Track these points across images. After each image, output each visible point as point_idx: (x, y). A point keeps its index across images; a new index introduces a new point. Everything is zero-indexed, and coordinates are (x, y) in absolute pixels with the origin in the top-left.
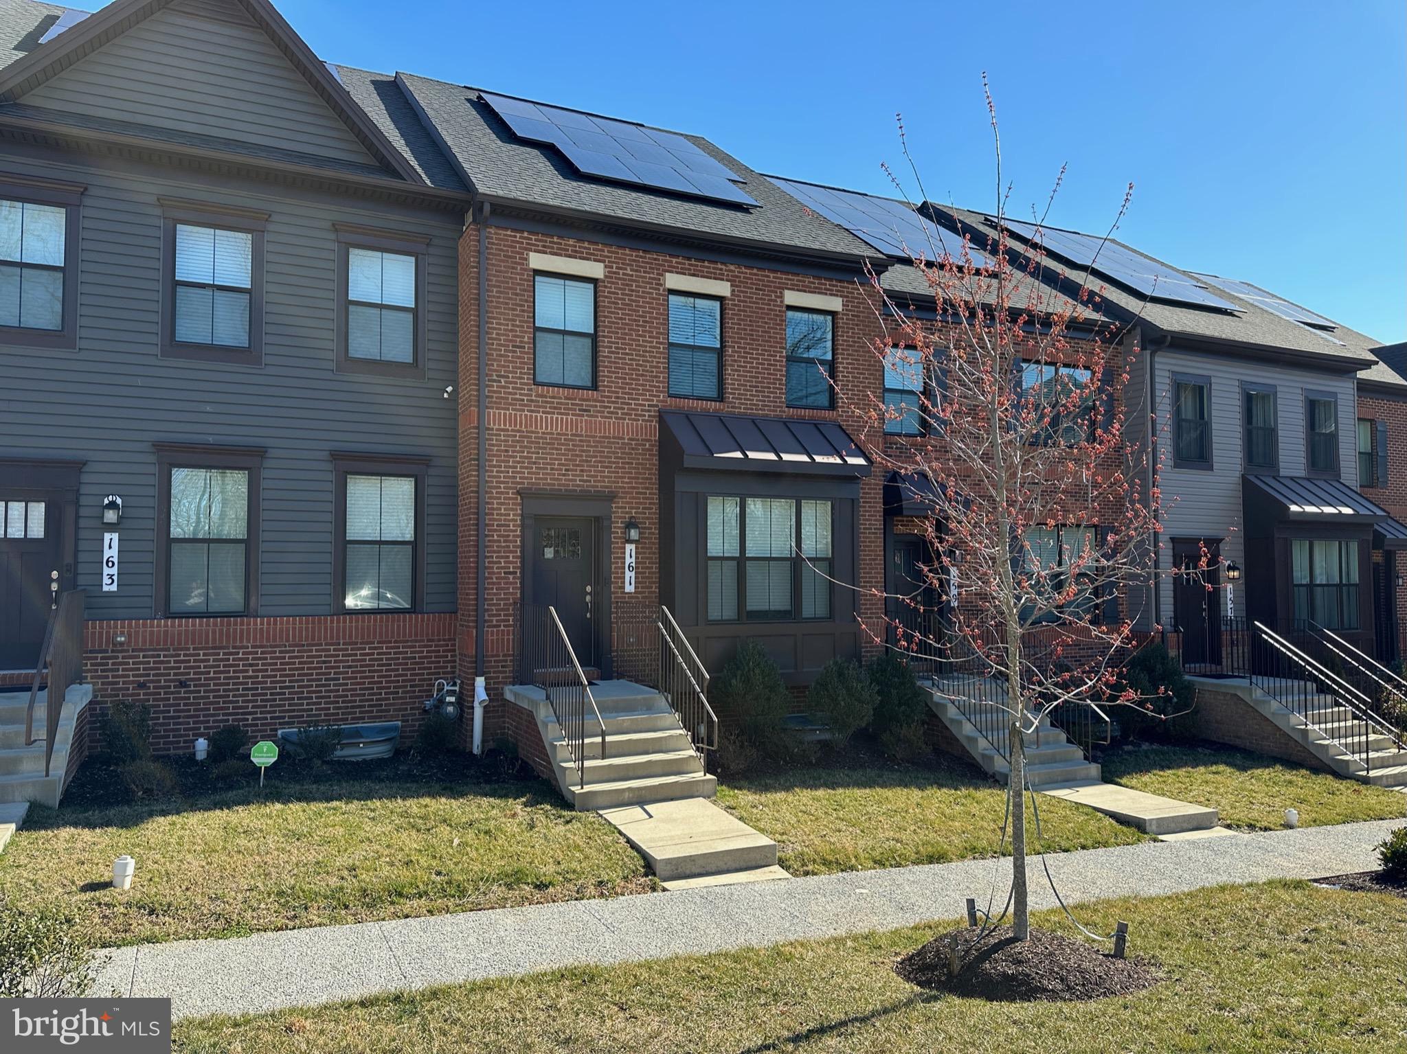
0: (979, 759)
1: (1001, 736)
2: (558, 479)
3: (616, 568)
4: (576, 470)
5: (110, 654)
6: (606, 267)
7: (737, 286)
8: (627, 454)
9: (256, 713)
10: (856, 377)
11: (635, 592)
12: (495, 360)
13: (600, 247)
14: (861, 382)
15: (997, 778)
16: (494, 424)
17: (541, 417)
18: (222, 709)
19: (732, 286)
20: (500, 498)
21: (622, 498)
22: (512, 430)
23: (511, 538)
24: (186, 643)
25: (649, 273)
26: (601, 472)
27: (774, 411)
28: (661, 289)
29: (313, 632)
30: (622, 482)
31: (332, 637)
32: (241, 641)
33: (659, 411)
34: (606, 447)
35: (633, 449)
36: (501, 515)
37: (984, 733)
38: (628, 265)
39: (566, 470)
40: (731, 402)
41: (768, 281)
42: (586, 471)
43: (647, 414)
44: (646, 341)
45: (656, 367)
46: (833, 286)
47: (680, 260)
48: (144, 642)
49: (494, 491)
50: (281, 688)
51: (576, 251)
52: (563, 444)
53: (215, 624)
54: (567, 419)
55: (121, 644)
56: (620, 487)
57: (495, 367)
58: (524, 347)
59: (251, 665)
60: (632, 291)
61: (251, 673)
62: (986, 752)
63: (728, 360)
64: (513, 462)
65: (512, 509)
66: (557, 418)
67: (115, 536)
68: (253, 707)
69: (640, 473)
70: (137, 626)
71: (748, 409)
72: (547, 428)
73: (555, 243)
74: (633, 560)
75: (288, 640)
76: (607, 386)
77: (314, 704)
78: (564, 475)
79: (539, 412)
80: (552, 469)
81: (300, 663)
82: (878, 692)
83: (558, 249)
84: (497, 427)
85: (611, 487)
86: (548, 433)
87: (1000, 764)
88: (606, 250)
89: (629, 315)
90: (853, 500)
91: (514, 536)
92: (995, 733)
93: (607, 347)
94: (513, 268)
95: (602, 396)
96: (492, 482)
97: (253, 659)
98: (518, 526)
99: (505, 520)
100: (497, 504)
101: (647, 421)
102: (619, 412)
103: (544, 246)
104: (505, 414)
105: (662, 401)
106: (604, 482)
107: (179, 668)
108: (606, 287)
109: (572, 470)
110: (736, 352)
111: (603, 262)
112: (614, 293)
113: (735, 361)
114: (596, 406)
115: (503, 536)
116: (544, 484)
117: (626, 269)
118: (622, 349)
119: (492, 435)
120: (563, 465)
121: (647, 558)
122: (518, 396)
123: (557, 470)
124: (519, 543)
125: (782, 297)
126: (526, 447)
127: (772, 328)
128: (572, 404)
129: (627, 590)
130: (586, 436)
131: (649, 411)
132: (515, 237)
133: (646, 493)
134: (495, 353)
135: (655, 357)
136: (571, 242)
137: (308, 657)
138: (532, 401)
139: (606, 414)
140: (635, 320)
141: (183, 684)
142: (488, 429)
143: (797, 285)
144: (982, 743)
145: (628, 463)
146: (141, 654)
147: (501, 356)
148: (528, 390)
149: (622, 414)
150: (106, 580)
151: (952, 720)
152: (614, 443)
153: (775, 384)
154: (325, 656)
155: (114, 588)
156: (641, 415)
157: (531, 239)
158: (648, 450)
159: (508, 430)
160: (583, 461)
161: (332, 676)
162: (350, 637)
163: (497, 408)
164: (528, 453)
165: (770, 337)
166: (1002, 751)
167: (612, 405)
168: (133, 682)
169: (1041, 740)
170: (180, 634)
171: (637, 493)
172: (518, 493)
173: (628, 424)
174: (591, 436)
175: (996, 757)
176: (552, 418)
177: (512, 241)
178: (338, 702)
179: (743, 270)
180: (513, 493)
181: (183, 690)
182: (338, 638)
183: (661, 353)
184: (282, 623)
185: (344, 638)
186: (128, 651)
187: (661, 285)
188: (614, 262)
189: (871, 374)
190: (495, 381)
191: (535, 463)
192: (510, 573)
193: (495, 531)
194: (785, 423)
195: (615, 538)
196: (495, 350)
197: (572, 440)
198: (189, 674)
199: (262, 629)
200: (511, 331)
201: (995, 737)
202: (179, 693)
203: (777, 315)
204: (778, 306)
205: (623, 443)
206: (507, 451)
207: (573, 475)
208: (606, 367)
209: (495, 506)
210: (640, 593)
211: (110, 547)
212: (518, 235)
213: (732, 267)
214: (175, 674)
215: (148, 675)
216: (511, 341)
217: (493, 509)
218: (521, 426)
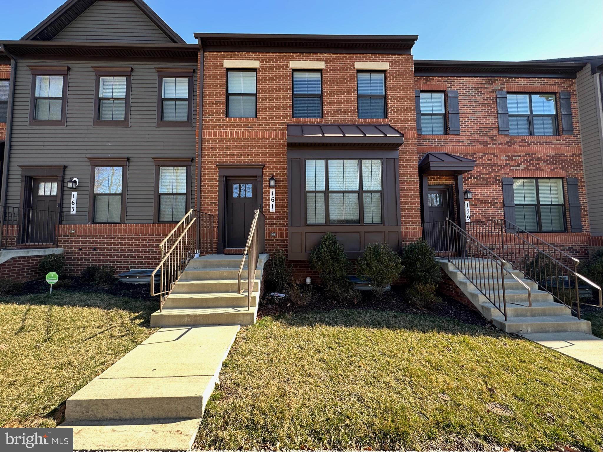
0: (480, 309)
1: (496, 294)
2: (236, 160)
3: (265, 200)
4: (245, 155)
5: (70, 237)
6: (260, 62)
7: (328, 63)
8: (271, 146)
9: (121, 262)
10: (398, 101)
11: (275, 212)
12: (207, 109)
13: (258, 54)
14: (402, 103)
15: (494, 323)
16: (206, 136)
17: (228, 132)
18: (109, 260)
19: (326, 63)
20: (209, 169)
21: (269, 167)
22: (215, 139)
23: (214, 187)
24: (96, 234)
25: (282, 62)
26: (258, 155)
27: (351, 121)
28: (288, 69)
29: (143, 230)
30: (269, 160)
31: (151, 232)
32: (116, 233)
33: (287, 125)
34: (260, 144)
35: (274, 144)
36: (209, 176)
37: (484, 292)
38: (271, 60)
39: (240, 155)
40: (327, 118)
41: (346, 59)
42: (250, 155)
43: (281, 127)
44: (281, 93)
45: (286, 105)
46: (384, 57)
47: (298, 54)
48: (81, 233)
49: (206, 166)
50: (131, 252)
51: (246, 57)
52: (239, 143)
53: (106, 226)
54: (241, 132)
55: (73, 233)
56: (268, 162)
57: (208, 112)
58: (221, 102)
59: (120, 243)
60: (274, 71)
61: (120, 246)
62: (484, 304)
63: (325, 98)
64: (215, 153)
65: (214, 174)
66: (236, 132)
67: (76, 193)
68: (120, 260)
69: (278, 155)
70: (79, 227)
71: (336, 121)
72: (231, 136)
73: (236, 55)
74: (274, 196)
75: (134, 233)
76: (260, 116)
77: (144, 259)
78: (239, 157)
79: (227, 129)
80: (234, 155)
81: (138, 242)
82: (402, 263)
83: (237, 57)
84: (207, 137)
85: (263, 162)
86: (232, 139)
87: (496, 315)
88: (260, 55)
89: (272, 82)
90: (395, 159)
91: (215, 186)
92: (492, 292)
93: (261, 98)
94: (216, 68)
95: (258, 120)
96: (205, 162)
97: (121, 240)
98: (217, 181)
99: (211, 179)
100: (208, 172)
101: (281, 130)
102: (267, 127)
103: (231, 57)
104: (211, 132)
105: (289, 120)
106: (259, 160)
107: (94, 243)
108: (260, 71)
109: (243, 155)
110: (329, 94)
111: (259, 60)
112: (264, 73)
113: (328, 98)
114: (255, 125)
115: (210, 186)
116: (229, 162)
117: (270, 62)
118: (268, 98)
119: (206, 141)
120: (239, 153)
121: (282, 195)
122: (218, 123)
123: (236, 155)
124: (217, 189)
125: (354, 65)
126: (221, 146)
127: (349, 81)
128: (243, 125)
129: (271, 211)
130: (250, 139)
131: (282, 125)
132: (218, 55)
133: (281, 164)
134: (207, 106)
135: (285, 100)
136: (244, 53)
137: (142, 240)
138: (224, 125)
139: (260, 128)
140: (275, 84)
141: (95, 249)
142: (204, 139)
143: (362, 59)
144: (482, 299)
145: (272, 150)
146: (80, 237)
147: (210, 106)
148: (222, 120)
149: (268, 128)
150: (72, 210)
151: (461, 283)
152: (264, 141)
153: (351, 108)
154: (148, 240)
155: (74, 212)
156: (278, 128)
157: (225, 55)
158: (282, 144)
159: (213, 139)
160: (249, 150)
161: (151, 248)
162: (158, 232)
163: (208, 129)
164: (222, 148)
165: (348, 85)
166: (497, 305)
167: (264, 124)
168: (77, 248)
169: (532, 298)
170: (94, 230)
171: (276, 164)
172: (217, 166)
173: (271, 132)
174: (253, 139)
175: (492, 309)
176: (233, 132)
177: (216, 57)
178: (153, 259)
179: (332, 55)
180: (215, 167)
181: (95, 252)
182: (153, 233)
183: (288, 98)
184: (131, 226)
185: (155, 233)
186: (76, 236)
187: (288, 67)
188: (264, 60)
189: (408, 99)
190: (207, 117)
191: (225, 153)
192: (213, 203)
193: (207, 184)
194: (357, 127)
195: (265, 186)
196: (208, 104)
197: (243, 141)
198: (97, 245)
199: (124, 229)
200: (215, 95)
201: (492, 295)
202: (94, 253)
203: (351, 75)
204: (352, 70)
205: (269, 141)
206: (212, 148)
207: (244, 157)
208: (260, 107)
209: (207, 173)
210: (278, 212)
211: (73, 197)
212: (219, 54)
213: (326, 55)
214: (92, 246)
215: (83, 246)
216: (215, 100)
217: (206, 174)
218: (219, 137)
